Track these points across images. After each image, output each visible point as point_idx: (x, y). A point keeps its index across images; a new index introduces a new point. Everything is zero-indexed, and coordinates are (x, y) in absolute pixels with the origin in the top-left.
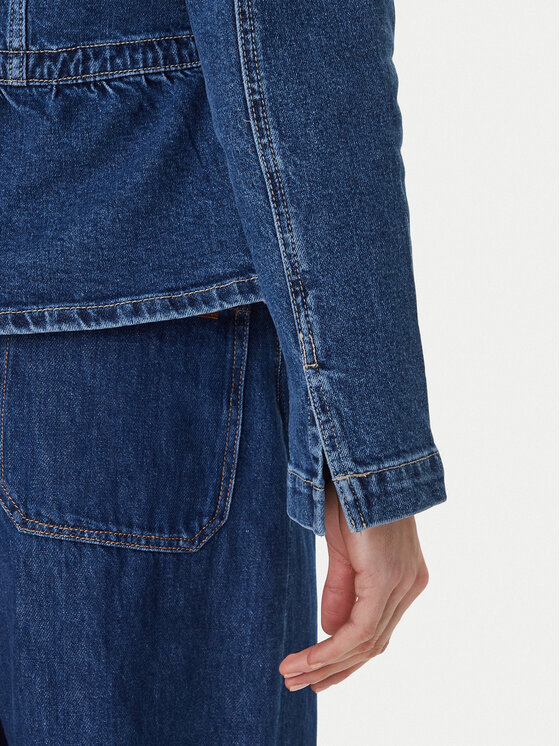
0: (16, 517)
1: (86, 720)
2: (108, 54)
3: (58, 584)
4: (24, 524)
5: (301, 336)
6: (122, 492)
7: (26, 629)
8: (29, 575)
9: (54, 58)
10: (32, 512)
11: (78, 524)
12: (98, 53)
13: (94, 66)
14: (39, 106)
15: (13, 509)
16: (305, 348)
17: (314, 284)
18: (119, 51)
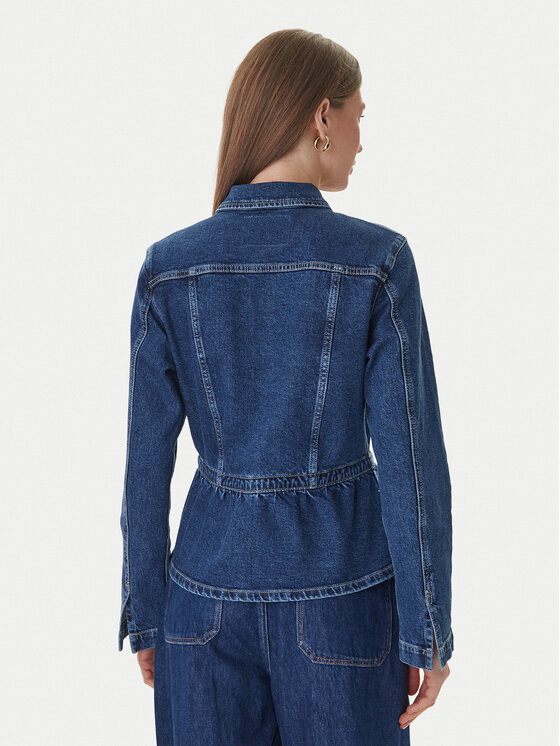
0: (311, 657)
1: (345, 741)
2: (343, 471)
3: (331, 684)
4: (315, 659)
5: (426, 592)
6: (355, 642)
7: (317, 704)
8: (318, 681)
9: (326, 475)
10: (319, 654)
11: (339, 658)
12: (340, 471)
13: (339, 476)
14: (322, 496)
15: (309, 653)
16: (427, 596)
17: (433, 571)
18: (346, 469)
